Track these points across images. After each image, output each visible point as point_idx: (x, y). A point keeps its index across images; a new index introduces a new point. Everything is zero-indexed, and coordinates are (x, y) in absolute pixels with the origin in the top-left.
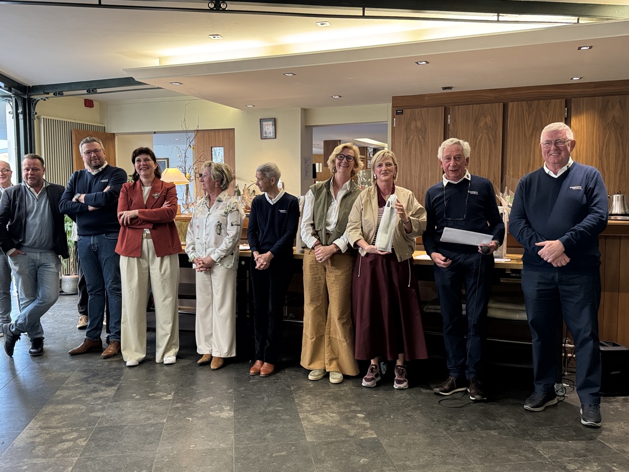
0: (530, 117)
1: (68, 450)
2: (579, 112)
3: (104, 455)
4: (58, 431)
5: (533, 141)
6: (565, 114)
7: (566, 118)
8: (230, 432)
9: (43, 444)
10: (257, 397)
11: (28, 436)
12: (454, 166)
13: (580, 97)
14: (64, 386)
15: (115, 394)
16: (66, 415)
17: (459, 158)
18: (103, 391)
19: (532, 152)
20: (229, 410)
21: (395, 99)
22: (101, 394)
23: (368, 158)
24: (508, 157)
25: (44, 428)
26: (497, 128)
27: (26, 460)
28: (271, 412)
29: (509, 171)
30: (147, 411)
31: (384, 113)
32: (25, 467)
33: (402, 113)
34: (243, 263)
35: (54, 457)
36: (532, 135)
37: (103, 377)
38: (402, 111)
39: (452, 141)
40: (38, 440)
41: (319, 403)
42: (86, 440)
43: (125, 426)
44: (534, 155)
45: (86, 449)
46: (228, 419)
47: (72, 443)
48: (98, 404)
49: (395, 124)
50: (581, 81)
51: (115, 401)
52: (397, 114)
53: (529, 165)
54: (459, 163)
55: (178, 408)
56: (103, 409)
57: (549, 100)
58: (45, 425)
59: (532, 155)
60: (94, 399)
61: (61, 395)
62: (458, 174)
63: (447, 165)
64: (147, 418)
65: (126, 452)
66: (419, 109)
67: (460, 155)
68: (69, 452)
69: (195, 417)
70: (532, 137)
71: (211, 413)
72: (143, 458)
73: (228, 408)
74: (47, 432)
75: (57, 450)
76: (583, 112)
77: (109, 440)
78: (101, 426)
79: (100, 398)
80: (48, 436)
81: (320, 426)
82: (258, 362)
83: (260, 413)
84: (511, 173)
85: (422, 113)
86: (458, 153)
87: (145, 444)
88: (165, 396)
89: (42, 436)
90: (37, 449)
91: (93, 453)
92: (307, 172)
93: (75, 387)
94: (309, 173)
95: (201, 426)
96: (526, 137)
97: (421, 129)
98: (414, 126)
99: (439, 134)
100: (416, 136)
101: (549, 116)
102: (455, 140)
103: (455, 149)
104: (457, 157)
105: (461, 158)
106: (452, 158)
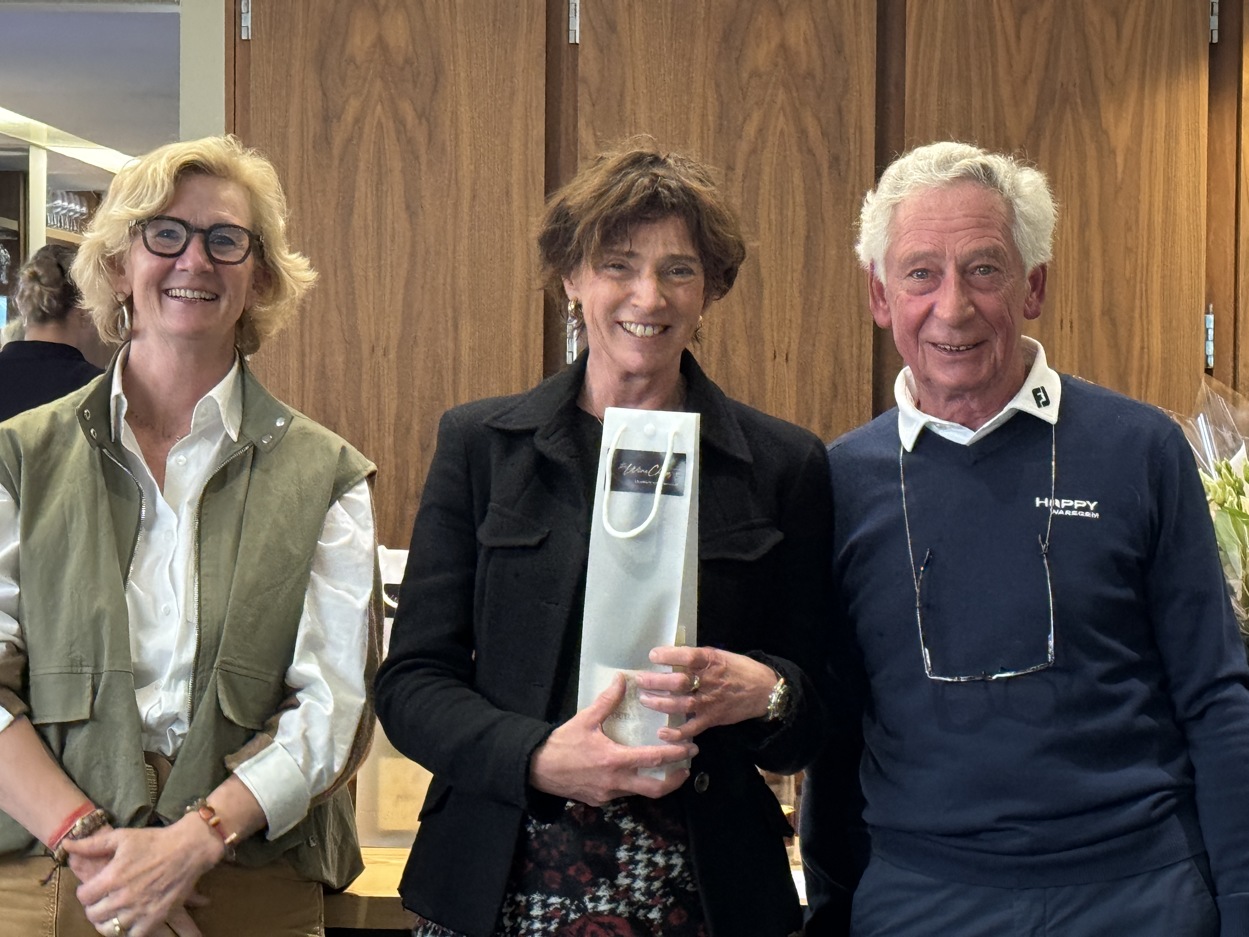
7: (1211, 44)
12: (961, 324)
17: (988, 269)
36: (1036, 131)
39: (946, 163)
54: (988, 301)
62: (985, 370)
63: (917, 308)
67: (994, 253)
86: (984, 243)
97: (407, 61)
98: (368, 43)
99: (520, 98)
100: (383, 105)
101: (1127, 31)
102: (963, 157)
103: (966, 216)
104: (976, 263)
105: (1002, 268)
106: (950, 272)
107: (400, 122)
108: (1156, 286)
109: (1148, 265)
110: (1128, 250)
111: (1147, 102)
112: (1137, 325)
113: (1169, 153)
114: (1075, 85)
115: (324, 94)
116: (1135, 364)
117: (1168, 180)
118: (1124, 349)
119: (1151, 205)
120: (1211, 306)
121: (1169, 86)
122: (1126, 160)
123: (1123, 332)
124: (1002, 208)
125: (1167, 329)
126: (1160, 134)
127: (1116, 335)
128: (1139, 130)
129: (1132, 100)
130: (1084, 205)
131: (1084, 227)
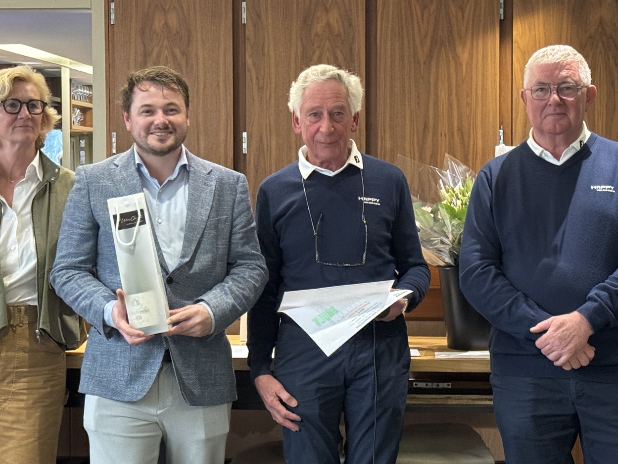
0: (426, 14)
2: (529, 8)
5: (433, 70)
6: (498, 10)
7: (501, 20)
19: (432, 97)
24: (380, 108)
26: (353, 38)
36: (430, 56)
39: (323, 73)
44: (436, 103)
49: (113, 17)
59: (431, 104)
62: (337, 150)
63: (313, 128)
67: (342, 107)
70: (430, 62)
76: (538, 9)
84: (388, 145)
96: (419, 62)
97: (178, 32)
98: (161, 25)
99: (222, 46)
100: (168, 49)
101: (466, 16)
102: (330, 71)
103: (332, 93)
104: (335, 111)
105: (344, 113)
106: (326, 114)
107: (175, 57)
108: (479, 118)
109: (476, 110)
110: (468, 104)
111: (475, 44)
112: (472, 135)
113: (484, 65)
114: (445, 38)
115: (144, 45)
116: (471, 151)
117: (483, 75)
118: (466, 145)
119: (477, 85)
120: (502, 127)
121: (484, 38)
122: (466, 68)
123: (466, 138)
124: (344, 90)
125: (483, 136)
126: (480, 57)
127: (462, 138)
128: (471, 55)
129: (469, 42)
130: (450, 86)
131: (450, 95)
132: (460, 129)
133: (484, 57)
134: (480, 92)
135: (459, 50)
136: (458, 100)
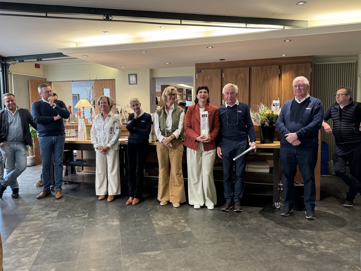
0: (262, 74)
1: (35, 243)
2: (285, 72)
3: (54, 245)
4: (29, 234)
5: (264, 85)
6: (279, 72)
7: (279, 75)
8: (119, 231)
9: (22, 241)
10: (131, 214)
11: (14, 237)
12: (230, 97)
13: (286, 64)
14: (30, 212)
15: (58, 215)
16: (33, 227)
18: (51, 214)
19: (263, 91)
20: (117, 221)
21: (197, 65)
22: (50, 215)
23: (184, 94)
24: (252, 94)
25: (22, 233)
26: (246, 79)
27: (13, 249)
28: (138, 221)
29: (252, 100)
30: (75, 223)
31: (192, 72)
32: (14, 253)
33: (200, 72)
34: (122, 148)
35: (28, 247)
36: (263, 83)
37: (51, 207)
38: (200, 71)
39: (229, 85)
40: (19, 239)
41: (162, 216)
42: (44, 238)
43: (64, 231)
45: (45, 242)
46: (117, 225)
47: (37, 240)
48: (49, 221)
49: (197, 77)
50: (287, 56)
51: (58, 219)
52: (198, 72)
53: (262, 98)
54: (232, 96)
55: (91, 221)
56: (52, 223)
57: (271, 66)
58: (22, 232)
59: (263, 93)
60: (47, 218)
61: (29, 217)
62: (232, 101)
63: (227, 97)
64: (75, 226)
65: (66, 243)
66: (209, 70)
67: (233, 92)
68: (36, 244)
69: (100, 225)
71: (108, 223)
72: (74, 245)
73: (117, 220)
74: (23, 235)
75: (29, 244)
76: (287, 72)
77: (56, 238)
78: (52, 231)
79: (50, 218)
80: (24, 237)
81: (163, 227)
82: (130, 198)
83: (133, 222)
84: (253, 102)
85: (210, 73)
87: (75, 239)
88: (84, 215)
89: (21, 237)
90: (19, 244)
91: (48, 244)
92: (153, 102)
93: (36, 213)
94: (154, 102)
95: (103, 229)
96: (260, 84)
98: (206, 78)
99: (219, 82)
100: (208, 83)
101: (271, 74)
102: (231, 85)
103: (231, 89)
106: (230, 93)
107: (209, 85)
109: (273, 94)
110: (271, 93)
112: (272, 99)
113: (275, 84)
114: (266, 79)
115: (203, 83)
119: (273, 88)
121: (275, 78)
122: (271, 85)
127: (270, 100)
128: (272, 82)
129: (272, 80)
130: (267, 89)
131: (267, 91)
132: (269, 98)
133: (275, 82)
134: (274, 90)
135: (270, 81)
136: (269, 92)
